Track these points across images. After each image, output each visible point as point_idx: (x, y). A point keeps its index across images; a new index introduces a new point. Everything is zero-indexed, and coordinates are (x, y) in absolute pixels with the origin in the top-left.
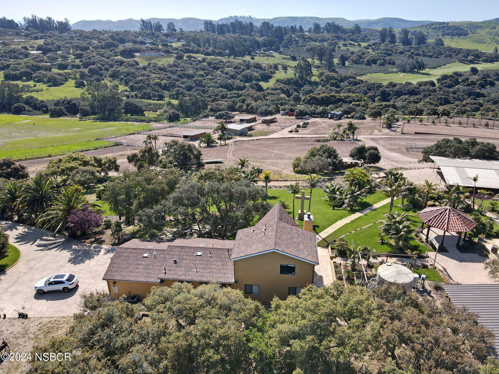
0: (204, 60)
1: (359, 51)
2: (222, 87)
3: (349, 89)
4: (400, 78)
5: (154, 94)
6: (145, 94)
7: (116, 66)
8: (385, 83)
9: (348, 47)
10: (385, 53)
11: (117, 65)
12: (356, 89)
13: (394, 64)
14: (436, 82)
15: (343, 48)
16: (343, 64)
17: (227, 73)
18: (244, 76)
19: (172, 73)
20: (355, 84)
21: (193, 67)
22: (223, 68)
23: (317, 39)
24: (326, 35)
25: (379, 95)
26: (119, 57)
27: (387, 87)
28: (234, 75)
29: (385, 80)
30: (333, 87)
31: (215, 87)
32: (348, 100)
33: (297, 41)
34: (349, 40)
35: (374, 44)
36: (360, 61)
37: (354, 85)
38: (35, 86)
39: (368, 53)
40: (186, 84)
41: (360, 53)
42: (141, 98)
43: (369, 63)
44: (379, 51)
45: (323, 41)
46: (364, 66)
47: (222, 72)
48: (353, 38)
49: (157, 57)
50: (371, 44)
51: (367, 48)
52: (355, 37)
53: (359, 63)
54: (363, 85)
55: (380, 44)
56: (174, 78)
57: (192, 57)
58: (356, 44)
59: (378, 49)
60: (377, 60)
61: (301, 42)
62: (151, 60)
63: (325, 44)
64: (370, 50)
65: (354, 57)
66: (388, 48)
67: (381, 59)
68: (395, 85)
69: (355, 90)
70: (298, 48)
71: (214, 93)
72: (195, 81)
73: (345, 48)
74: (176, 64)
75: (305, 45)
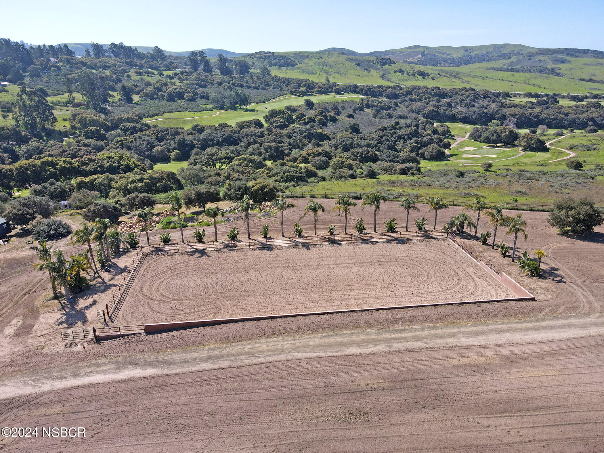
1: (157, 82)
3: (121, 141)
4: (215, 118)
8: (188, 127)
9: (144, 77)
10: (196, 85)
12: (135, 139)
13: (207, 98)
14: (263, 121)
15: (135, 77)
16: (130, 100)
20: (134, 130)
23: (95, 65)
24: (112, 60)
25: (175, 148)
27: (191, 134)
29: (191, 121)
30: (91, 140)
32: (89, 167)
33: (59, 68)
34: (147, 67)
35: (182, 73)
36: (158, 96)
37: (132, 134)
39: (172, 84)
41: (159, 84)
43: (171, 98)
44: (188, 82)
45: (105, 68)
46: (163, 103)
48: (152, 65)
50: (179, 72)
51: (171, 78)
52: (156, 63)
53: (157, 98)
54: (147, 133)
55: (191, 73)
58: (156, 72)
59: (187, 79)
60: (184, 92)
61: (64, 71)
63: (108, 73)
64: (176, 81)
65: (149, 90)
66: (200, 77)
67: (189, 92)
68: (201, 130)
69: (132, 141)
70: (59, 78)
73: (138, 78)
75: (71, 73)
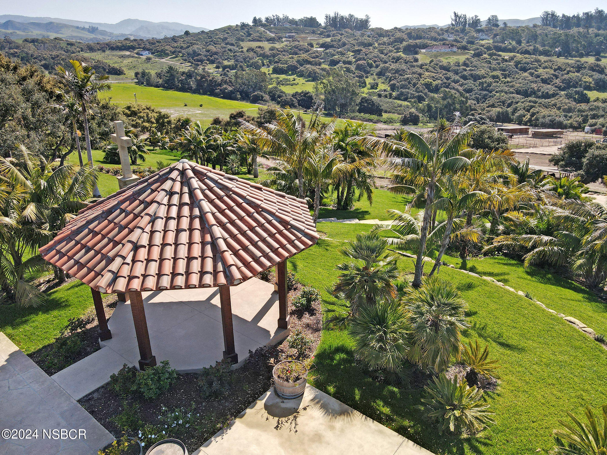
0: (512, 59)
2: (518, 92)
5: (414, 94)
6: (402, 94)
7: (389, 63)
11: (392, 62)
17: (538, 76)
18: (563, 81)
19: (456, 73)
21: (491, 67)
22: (536, 69)
26: (401, 54)
28: (549, 78)
31: (506, 93)
38: (294, 80)
40: (466, 86)
42: (396, 98)
47: (532, 74)
49: (447, 54)
56: (454, 80)
57: (495, 55)
62: (436, 56)
71: (499, 99)
72: (481, 84)
74: (467, 62)
